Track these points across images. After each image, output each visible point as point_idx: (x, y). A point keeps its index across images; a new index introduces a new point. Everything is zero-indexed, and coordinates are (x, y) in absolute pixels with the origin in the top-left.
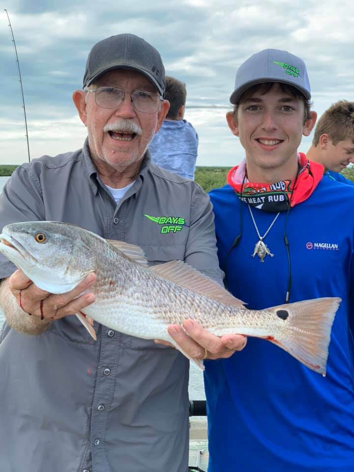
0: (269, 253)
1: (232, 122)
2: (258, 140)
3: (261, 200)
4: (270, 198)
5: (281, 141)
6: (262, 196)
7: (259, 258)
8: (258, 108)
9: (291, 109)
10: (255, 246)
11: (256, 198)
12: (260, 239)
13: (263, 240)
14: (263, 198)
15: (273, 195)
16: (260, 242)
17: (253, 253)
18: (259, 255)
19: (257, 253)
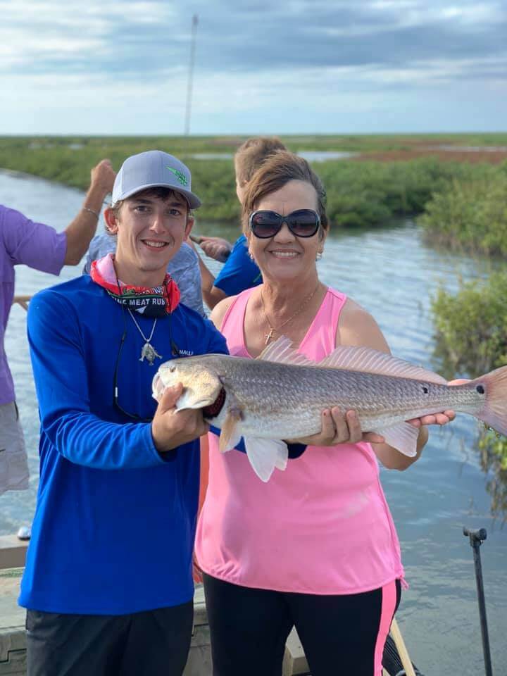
0: (157, 355)
1: (109, 219)
2: (143, 241)
3: (146, 302)
4: (154, 301)
5: (166, 244)
6: (148, 298)
7: (149, 362)
8: (146, 209)
9: (177, 213)
10: (141, 350)
11: (141, 299)
12: (146, 342)
13: (150, 343)
14: (148, 300)
15: (156, 298)
16: (146, 345)
17: (141, 357)
18: (148, 358)
19: (145, 357)
